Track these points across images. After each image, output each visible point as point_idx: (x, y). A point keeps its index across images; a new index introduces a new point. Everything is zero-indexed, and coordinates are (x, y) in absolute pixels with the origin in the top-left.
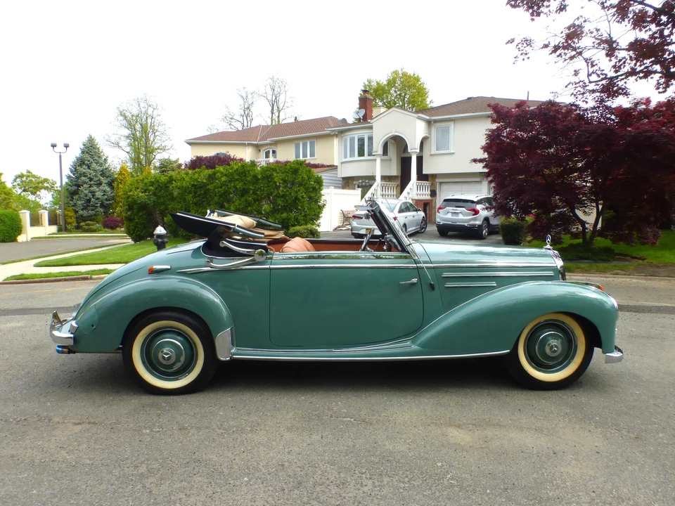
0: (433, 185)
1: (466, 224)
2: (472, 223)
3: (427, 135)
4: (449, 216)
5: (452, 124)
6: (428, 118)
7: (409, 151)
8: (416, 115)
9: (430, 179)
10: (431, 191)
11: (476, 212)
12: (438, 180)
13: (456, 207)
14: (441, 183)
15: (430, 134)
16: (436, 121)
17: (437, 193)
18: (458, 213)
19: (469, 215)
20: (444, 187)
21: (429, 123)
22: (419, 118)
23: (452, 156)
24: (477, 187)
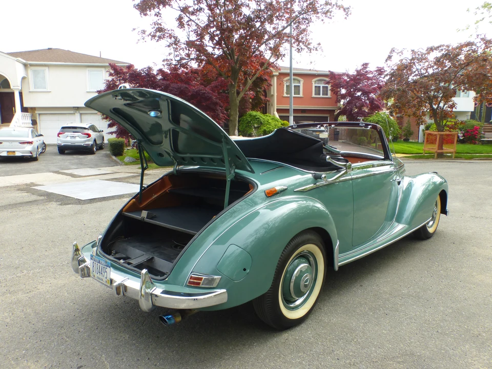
0: (32, 116)
1: (82, 144)
2: (87, 143)
3: (25, 76)
4: (69, 139)
5: (47, 68)
6: (24, 61)
7: (12, 87)
8: (16, 59)
9: (29, 111)
10: (32, 120)
11: (89, 135)
12: (36, 112)
13: (74, 132)
14: (39, 114)
15: (27, 75)
16: (31, 65)
17: (38, 122)
18: (75, 137)
19: (84, 138)
20: (42, 117)
21: (25, 65)
22: (18, 61)
23: (50, 94)
24: (71, 117)
